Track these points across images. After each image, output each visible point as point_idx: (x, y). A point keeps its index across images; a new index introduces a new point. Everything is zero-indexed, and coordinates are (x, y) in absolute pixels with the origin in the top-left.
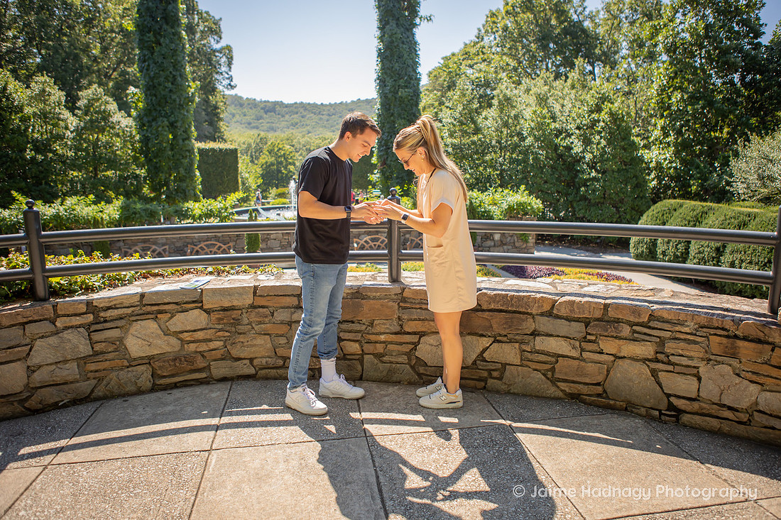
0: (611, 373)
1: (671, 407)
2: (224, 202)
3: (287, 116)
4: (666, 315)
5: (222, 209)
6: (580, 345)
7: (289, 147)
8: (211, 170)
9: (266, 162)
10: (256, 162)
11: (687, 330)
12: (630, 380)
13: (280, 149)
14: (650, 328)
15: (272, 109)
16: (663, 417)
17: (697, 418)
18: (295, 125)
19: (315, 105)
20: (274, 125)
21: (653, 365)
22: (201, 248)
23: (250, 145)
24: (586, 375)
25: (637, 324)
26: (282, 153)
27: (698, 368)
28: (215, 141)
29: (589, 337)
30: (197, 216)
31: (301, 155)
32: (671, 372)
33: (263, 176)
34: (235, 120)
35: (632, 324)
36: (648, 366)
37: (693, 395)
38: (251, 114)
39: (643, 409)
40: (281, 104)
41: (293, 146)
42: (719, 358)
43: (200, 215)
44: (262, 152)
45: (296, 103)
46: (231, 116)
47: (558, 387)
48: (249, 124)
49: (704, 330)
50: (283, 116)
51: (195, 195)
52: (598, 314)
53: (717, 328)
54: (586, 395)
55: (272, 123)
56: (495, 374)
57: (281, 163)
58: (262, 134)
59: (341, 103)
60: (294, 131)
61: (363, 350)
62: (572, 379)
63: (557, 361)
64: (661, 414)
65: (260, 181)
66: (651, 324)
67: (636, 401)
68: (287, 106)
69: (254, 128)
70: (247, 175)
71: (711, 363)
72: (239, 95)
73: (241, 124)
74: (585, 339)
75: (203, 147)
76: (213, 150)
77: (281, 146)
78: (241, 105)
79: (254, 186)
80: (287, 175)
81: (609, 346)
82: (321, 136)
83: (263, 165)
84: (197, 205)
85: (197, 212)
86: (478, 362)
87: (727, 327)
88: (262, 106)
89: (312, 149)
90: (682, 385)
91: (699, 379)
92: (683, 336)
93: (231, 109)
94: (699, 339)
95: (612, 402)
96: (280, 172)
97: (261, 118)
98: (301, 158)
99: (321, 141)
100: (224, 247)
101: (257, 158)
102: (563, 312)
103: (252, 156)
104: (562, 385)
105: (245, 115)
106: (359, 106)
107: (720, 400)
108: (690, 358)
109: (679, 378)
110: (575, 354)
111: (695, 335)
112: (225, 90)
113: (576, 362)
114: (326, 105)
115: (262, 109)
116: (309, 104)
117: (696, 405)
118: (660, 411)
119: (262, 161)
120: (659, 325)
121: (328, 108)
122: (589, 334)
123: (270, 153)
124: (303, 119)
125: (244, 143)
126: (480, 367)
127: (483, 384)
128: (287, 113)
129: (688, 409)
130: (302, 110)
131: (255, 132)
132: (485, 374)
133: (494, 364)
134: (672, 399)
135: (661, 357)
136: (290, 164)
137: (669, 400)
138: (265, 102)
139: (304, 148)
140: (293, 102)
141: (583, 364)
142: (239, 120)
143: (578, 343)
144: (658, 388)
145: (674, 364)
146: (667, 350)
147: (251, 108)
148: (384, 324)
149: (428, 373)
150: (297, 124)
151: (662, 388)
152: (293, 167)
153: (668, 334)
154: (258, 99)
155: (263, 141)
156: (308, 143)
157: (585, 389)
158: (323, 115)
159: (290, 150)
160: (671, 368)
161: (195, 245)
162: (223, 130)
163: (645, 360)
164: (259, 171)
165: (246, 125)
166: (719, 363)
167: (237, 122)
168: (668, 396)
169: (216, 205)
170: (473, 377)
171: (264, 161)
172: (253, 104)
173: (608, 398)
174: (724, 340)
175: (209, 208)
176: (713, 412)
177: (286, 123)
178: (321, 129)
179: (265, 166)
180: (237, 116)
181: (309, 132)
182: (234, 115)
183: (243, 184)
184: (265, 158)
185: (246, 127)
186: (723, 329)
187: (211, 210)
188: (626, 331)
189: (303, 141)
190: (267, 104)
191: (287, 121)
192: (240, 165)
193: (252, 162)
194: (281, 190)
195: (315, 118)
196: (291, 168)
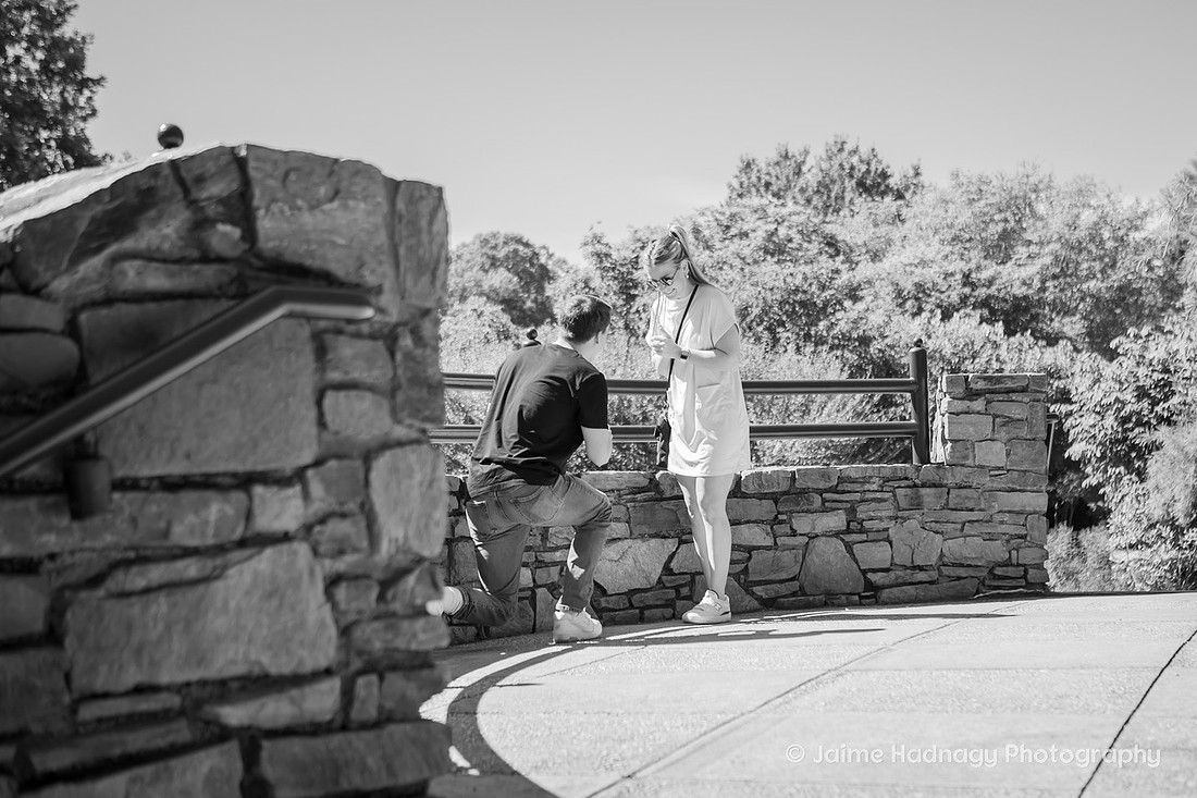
0: (807, 559)
1: (869, 585)
4: (853, 474)
6: (772, 528)
11: (875, 487)
12: (828, 562)
14: (837, 492)
16: (863, 601)
17: (895, 590)
21: (848, 538)
24: (781, 569)
25: (826, 491)
27: (887, 529)
29: (781, 517)
32: (866, 541)
35: (821, 492)
36: (843, 540)
37: (887, 565)
39: (843, 597)
42: (906, 513)
47: (752, 594)
49: (890, 484)
52: (785, 486)
53: (900, 479)
54: (783, 597)
56: (685, 591)
61: (534, 580)
62: (767, 578)
63: (750, 558)
64: (861, 598)
66: (839, 488)
67: (836, 588)
71: (899, 520)
74: (776, 521)
81: (803, 524)
86: (664, 578)
87: (909, 476)
90: (876, 555)
91: (891, 543)
92: (872, 496)
94: (886, 495)
95: (811, 598)
102: (751, 489)
104: (758, 590)
107: (913, 562)
108: (881, 519)
109: (873, 547)
110: (769, 542)
111: (882, 491)
113: (771, 553)
117: (892, 575)
118: (859, 594)
120: (849, 487)
122: (779, 513)
126: (667, 585)
127: (670, 610)
129: (887, 582)
132: (672, 594)
133: (682, 577)
134: (869, 575)
135: (854, 526)
137: (865, 578)
141: (778, 553)
143: (769, 527)
144: (855, 565)
145: (866, 532)
146: (860, 516)
148: (561, 532)
149: (611, 606)
151: (857, 563)
153: (857, 496)
157: (783, 589)
160: (864, 537)
163: (837, 534)
166: (905, 519)
168: (864, 572)
170: (658, 603)
173: (805, 594)
174: (909, 491)
176: (908, 579)
186: (906, 479)
188: (817, 500)
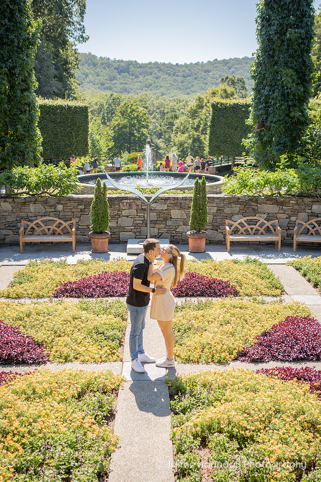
2: (66, 168)
3: (141, 77)
5: (64, 177)
7: (142, 109)
8: (58, 130)
9: (119, 125)
10: (108, 124)
13: (133, 110)
15: (126, 69)
18: (148, 86)
19: (170, 66)
20: (127, 86)
22: (38, 225)
23: (102, 105)
26: (135, 115)
28: (63, 98)
30: (33, 185)
31: (154, 118)
33: (115, 139)
34: (88, 80)
38: (105, 74)
40: (135, 64)
41: (146, 108)
43: (37, 184)
44: (114, 113)
45: (150, 63)
46: (84, 76)
48: (103, 84)
50: (137, 77)
51: (35, 157)
55: (125, 83)
57: (134, 125)
58: (115, 95)
59: (197, 64)
60: (148, 93)
65: (111, 144)
68: (141, 66)
69: (107, 88)
70: (98, 137)
72: (93, 54)
73: (94, 84)
75: (51, 104)
76: (61, 107)
77: (134, 107)
78: (95, 65)
79: (105, 150)
80: (139, 138)
82: (175, 98)
83: (115, 127)
84: (34, 170)
85: (34, 180)
88: (116, 65)
89: (165, 111)
93: (85, 68)
96: (133, 135)
97: (115, 78)
98: (154, 120)
99: (175, 103)
100: (65, 224)
101: (109, 120)
103: (103, 118)
105: (98, 75)
106: (216, 67)
112: (76, 43)
114: (182, 66)
115: (116, 69)
116: (164, 64)
119: (114, 122)
121: (184, 69)
123: (123, 115)
124: (157, 81)
125: (96, 104)
128: (141, 74)
130: (156, 71)
131: (108, 93)
136: (143, 126)
138: (119, 61)
139: (158, 111)
140: (147, 62)
142: (92, 80)
147: (104, 68)
150: (150, 85)
152: (146, 130)
154: (112, 59)
155: (116, 101)
156: (162, 105)
158: (178, 76)
159: (144, 112)
161: (30, 221)
162: (73, 87)
164: (112, 133)
165: (99, 85)
167: (90, 82)
169: (56, 171)
171: (117, 123)
172: (106, 63)
175: (48, 174)
177: (139, 84)
178: (175, 91)
179: (117, 128)
180: (90, 76)
181: (163, 94)
182: (87, 76)
183: (94, 146)
184: (117, 120)
185: (99, 88)
187: (50, 178)
189: (156, 103)
190: (121, 64)
191: (140, 82)
192: (90, 125)
193: (104, 123)
194: (133, 155)
195: (170, 79)
196: (145, 131)
